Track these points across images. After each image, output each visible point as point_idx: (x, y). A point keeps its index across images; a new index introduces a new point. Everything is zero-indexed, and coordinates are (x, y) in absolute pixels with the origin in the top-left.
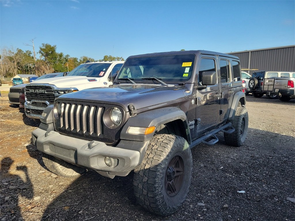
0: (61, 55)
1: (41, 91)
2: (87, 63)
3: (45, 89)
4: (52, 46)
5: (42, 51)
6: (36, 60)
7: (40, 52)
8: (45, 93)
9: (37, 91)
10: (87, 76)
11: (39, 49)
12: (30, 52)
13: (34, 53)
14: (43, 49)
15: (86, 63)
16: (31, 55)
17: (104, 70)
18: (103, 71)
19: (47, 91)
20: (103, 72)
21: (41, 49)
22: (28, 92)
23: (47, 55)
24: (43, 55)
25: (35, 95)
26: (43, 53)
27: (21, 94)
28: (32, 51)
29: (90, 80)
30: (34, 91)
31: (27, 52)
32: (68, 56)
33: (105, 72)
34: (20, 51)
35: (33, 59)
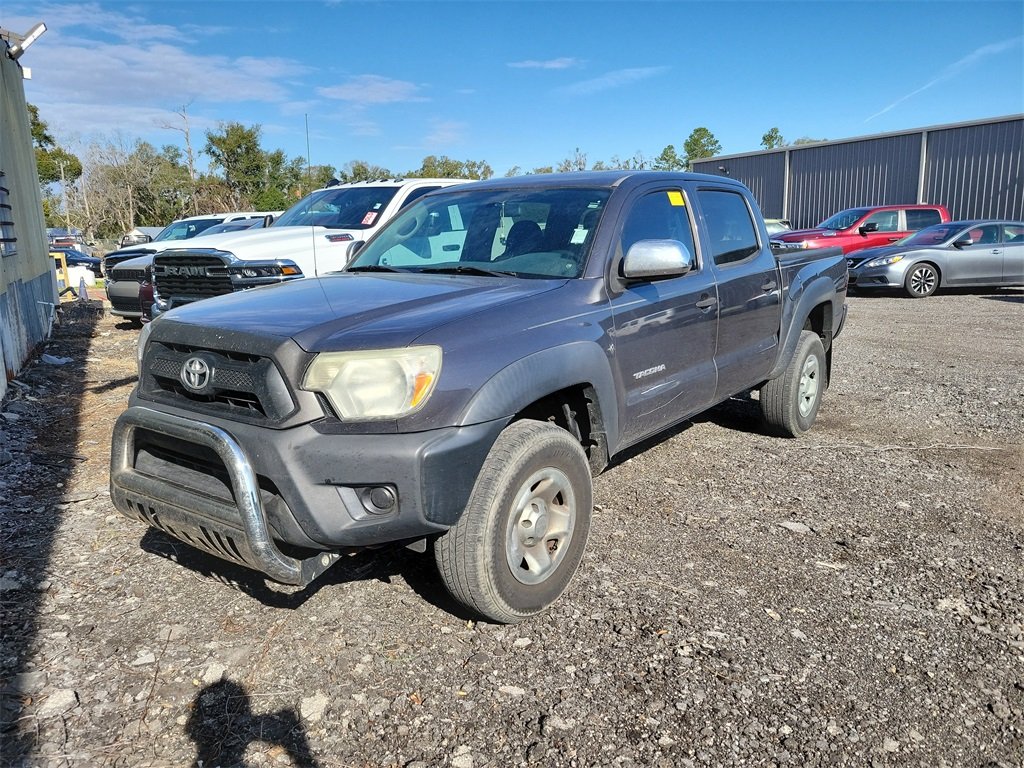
0: (277, 160)
1: (195, 270)
2: (330, 186)
3: (207, 265)
4: (247, 127)
5: (214, 148)
6: (195, 177)
7: (209, 151)
8: (205, 277)
9: (186, 271)
10: (328, 227)
11: (206, 141)
12: (176, 150)
13: (189, 152)
14: (220, 139)
15: (329, 189)
16: (181, 162)
17: (378, 206)
18: (375, 211)
19: (211, 271)
20: (375, 214)
21: (211, 139)
22: (160, 274)
23: (232, 159)
24: (218, 159)
25: (181, 282)
26: (218, 152)
27: (145, 284)
28: (182, 147)
29: (332, 238)
30: (178, 271)
31: (167, 149)
32: (300, 160)
33: (380, 212)
34: (143, 148)
35: (185, 175)
